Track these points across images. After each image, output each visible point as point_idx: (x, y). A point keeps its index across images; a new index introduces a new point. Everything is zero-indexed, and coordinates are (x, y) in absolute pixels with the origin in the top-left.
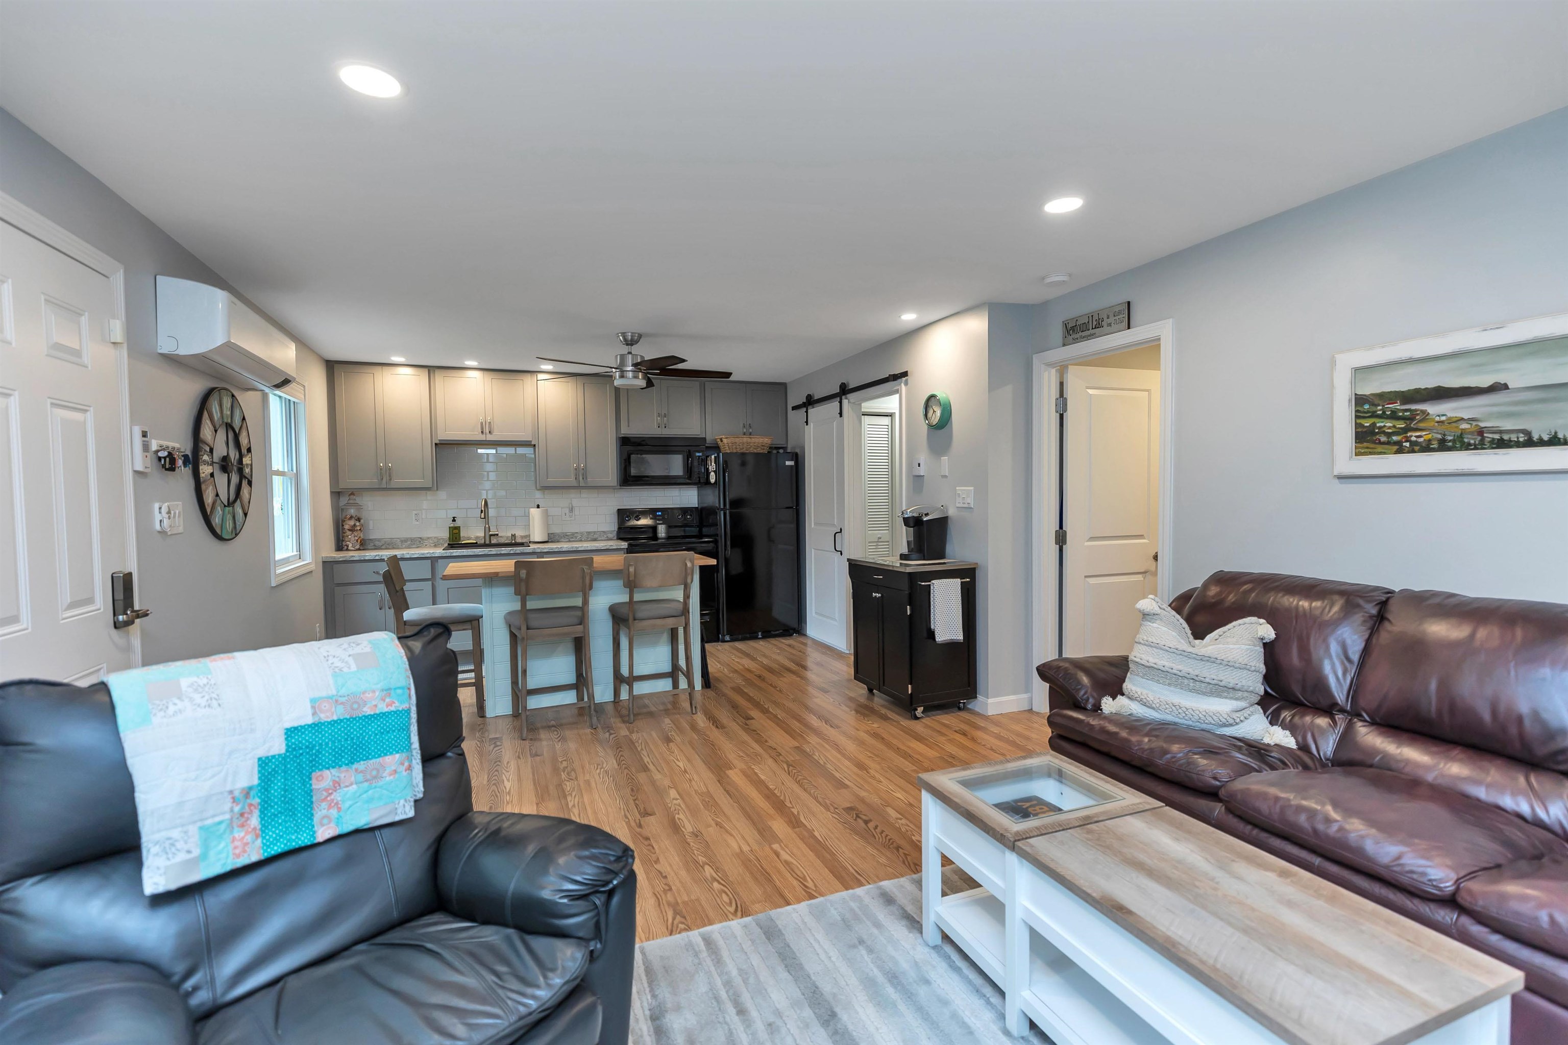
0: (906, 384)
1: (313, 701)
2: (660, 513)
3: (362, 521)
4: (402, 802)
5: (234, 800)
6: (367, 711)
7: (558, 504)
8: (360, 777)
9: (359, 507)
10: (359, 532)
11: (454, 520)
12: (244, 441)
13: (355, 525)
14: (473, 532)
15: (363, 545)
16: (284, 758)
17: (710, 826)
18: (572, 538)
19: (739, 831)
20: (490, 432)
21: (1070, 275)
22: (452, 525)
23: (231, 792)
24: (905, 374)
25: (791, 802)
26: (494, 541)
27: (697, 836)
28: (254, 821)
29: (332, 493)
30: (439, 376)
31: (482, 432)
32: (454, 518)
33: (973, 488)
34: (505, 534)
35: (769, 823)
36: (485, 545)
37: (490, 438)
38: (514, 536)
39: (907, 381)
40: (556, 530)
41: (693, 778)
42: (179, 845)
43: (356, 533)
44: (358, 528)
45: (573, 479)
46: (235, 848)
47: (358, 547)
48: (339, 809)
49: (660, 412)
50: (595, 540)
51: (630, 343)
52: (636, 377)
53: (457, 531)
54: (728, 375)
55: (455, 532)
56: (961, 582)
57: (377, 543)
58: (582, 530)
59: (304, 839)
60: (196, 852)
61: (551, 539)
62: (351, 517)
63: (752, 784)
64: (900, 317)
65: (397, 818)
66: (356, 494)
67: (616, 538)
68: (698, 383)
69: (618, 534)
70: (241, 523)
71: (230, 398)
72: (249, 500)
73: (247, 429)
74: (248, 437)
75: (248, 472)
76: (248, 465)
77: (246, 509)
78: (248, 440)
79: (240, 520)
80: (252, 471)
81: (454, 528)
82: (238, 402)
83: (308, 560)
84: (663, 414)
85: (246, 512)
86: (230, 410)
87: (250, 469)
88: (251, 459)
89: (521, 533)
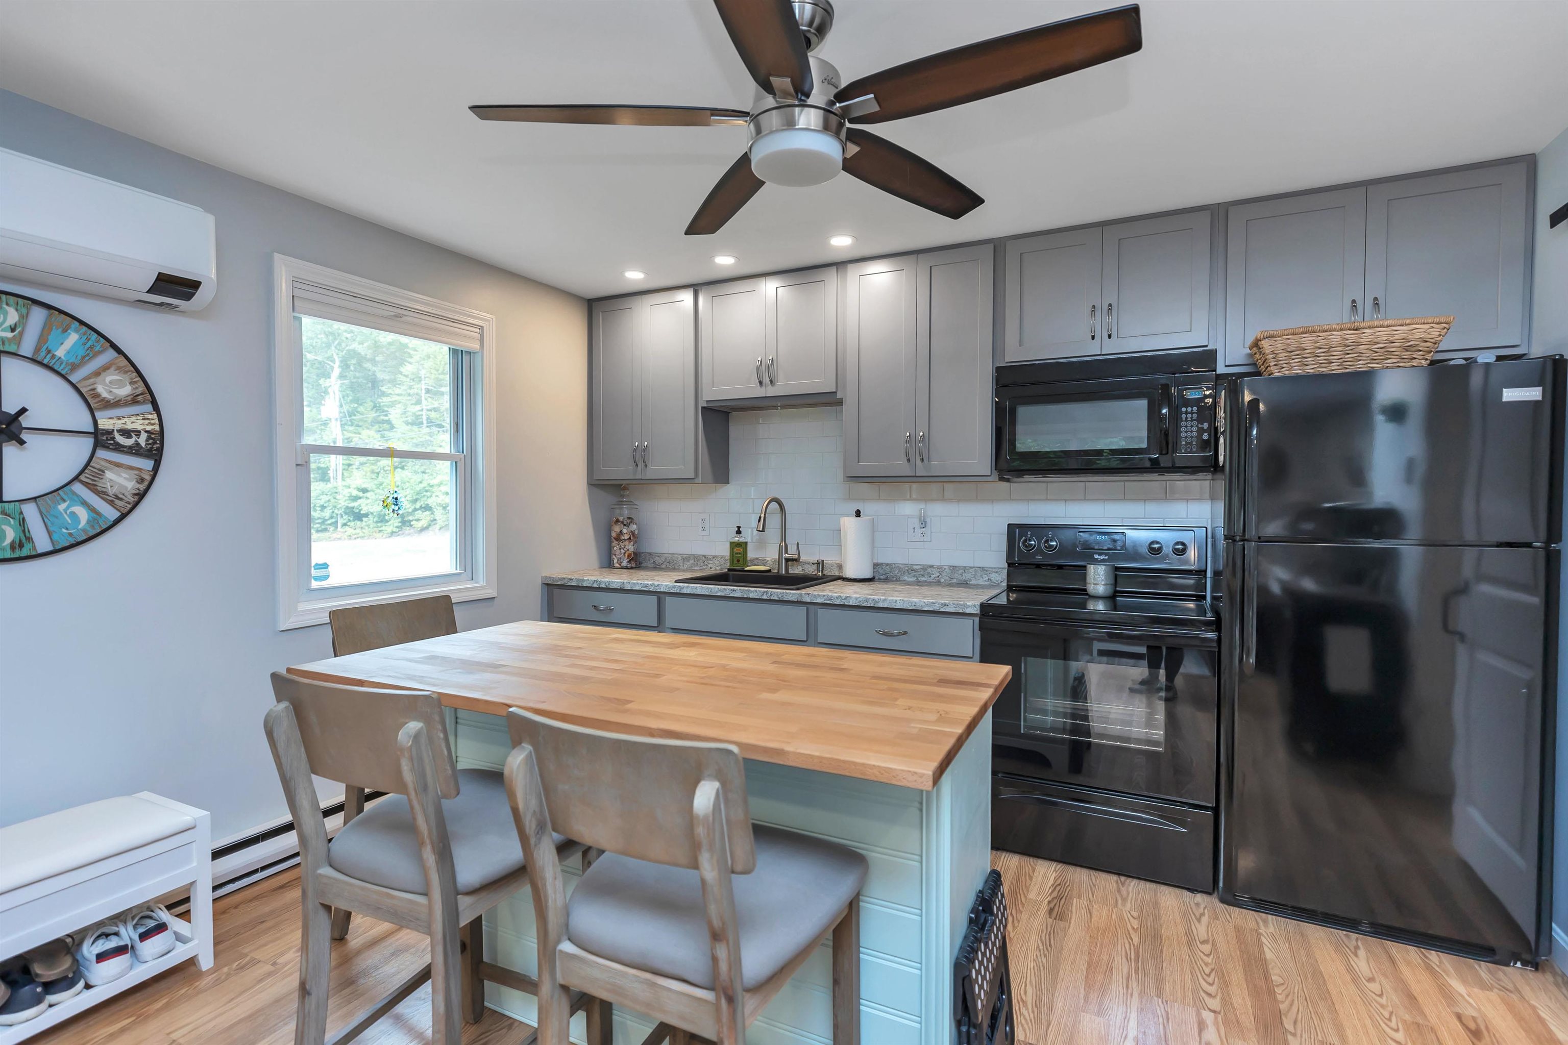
10: (627, 543)
11: (739, 532)
12: (112, 388)
13: (621, 532)
14: (765, 556)
15: (637, 562)
18: (923, 576)
20: (771, 381)
22: (736, 540)
26: (794, 569)
29: (589, 485)
30: (706, 296)
31: (761, 383)
32: (739, 528)
34: (809, 556)
37: (771, 391)
38: (822, 566)
40: (892, 556)
43: (622, 545)
44: (626, 537)
45: (902, 462)
47: (625, 563)
50: (966, 584)
53: (742, 550)
55: (738, 551)
57: (656, 559)
58: (943, 562)
62: (619, 521)
66: (625, 488)
67: (1004, 584)
68: (1208, 213)
69: (1009, 575)
70: (93, 527)
71: (17, 310)
72: (138, 491)
73: (132, 369)
74: (135, 382)
75: (137, 444)
76: (139, 432)
77: (129, 503)
78: (137, 388)
79: (88, 522)
80: (158, 442)
81: (739, 544)
82: (82, 323)
83: (482, 583)
84: (1106, 307)
85: (130, 506)
86: (13, 330)
87: (149, 438)
88: (157, 421)
89: (830, 558)
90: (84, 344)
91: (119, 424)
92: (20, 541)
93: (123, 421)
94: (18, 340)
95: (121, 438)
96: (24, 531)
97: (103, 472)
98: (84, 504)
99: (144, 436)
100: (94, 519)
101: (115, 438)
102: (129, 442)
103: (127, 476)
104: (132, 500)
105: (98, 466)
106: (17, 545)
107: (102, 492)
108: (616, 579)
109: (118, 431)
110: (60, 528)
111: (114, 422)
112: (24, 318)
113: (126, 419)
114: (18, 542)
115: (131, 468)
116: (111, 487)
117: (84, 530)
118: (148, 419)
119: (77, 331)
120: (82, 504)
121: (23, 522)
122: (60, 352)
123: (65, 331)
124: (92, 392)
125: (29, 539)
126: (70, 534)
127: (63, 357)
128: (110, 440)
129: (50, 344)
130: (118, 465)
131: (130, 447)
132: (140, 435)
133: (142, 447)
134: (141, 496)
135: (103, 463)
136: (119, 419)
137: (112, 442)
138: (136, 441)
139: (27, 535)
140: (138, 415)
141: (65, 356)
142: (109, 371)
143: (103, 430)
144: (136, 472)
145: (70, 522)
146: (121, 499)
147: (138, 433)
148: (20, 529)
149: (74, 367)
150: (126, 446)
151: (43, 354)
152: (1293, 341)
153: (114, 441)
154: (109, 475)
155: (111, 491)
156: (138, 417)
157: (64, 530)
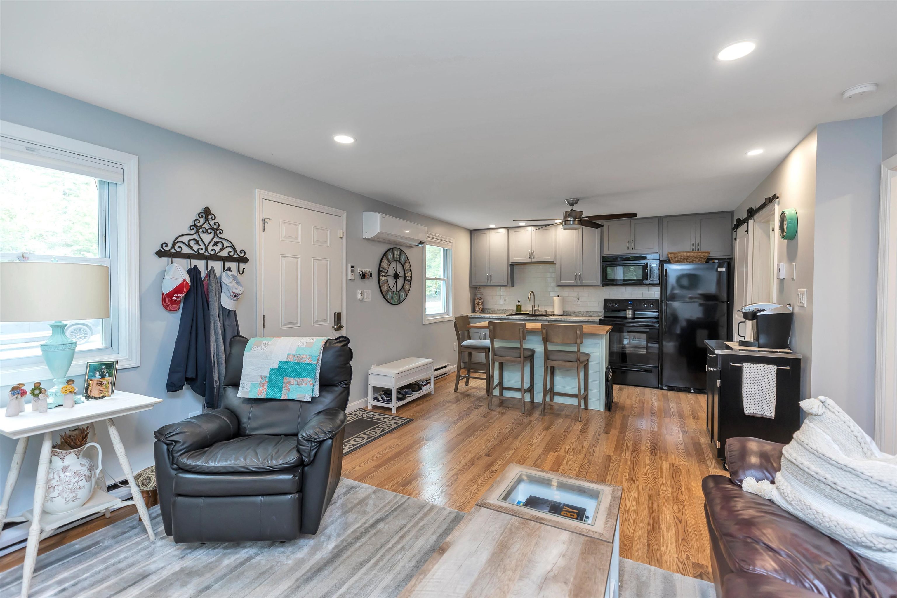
0: (779, 204)
1: (288, 354)
2: (631, 302)
3: (482, 300)
4: (307, 395)
5: (262, 378)
6: (302, 361)
7: (570, 294)
8: (296, 383)
9: (481, 293)
10: (480, 305)
11: (519, 302)
12: (407, 267)
13: (480, 302)
14: (528, 308)
15: (483, 311)
16: (277, 370)
18: (578, 314)
20: (533, 258)
21: (877, 85)
22: (518, 304)
23: (261, 376)
24: (775, 197)
26: (537, 313)
28: (266, 386)
29: (470, 287)
30: (512, 231)
31: (530, 258)
32: (519, 300)
33: (805, 290)
34: (542, 310)
36: (532, 315)
37: (533, 260)
38: (546, 311)
39: (779, 201)
40: (569, 309)
42: (245, 386)
45: (574, 281)
46: (259, 392)
47: (480, 312)
48: (289, 391)
49: (629, 240)
50: (591, 316)
51: (572, 204)
52: (574, 224)
53: (520, 307)
54: (635, 215)
55: (519, 307)
56: (777, 369)
57: (489, 310)
58: (584, 310)
59: (277, 397)
60: (249, 390)
61: (564, 314)
62: (478, 298)
64: (746, 154)
65: (305, 400)
66: (479, 288)
67: (603, 316)
68: (657, 219)
69: (604, 313)
71: (399, 251)
72: (409, 290)
78: (409, 266)
79: (403, 297)
81: (519, 305)
83: (451, 315)
84: (631, 241)
85: (407, 294)
86: (398, 256)
89: (549, 310)
91: (407, 274)
97: (405, 285)
99: (410, 277)
102: (408, 279)
104: (408, 292)
106: (397, 301)
108: (477, 315)
109: (407, 276)
115: (408, 284)
117: (403, 299)
118: (410, 273)
119: (404, 255)
120: (403, 293)
121: (398, 296)
124: (405, 268)
135: (405, 283)
141: (403, 260)
148: (398, 298)
151: (400, 260)
152: (676, 255)
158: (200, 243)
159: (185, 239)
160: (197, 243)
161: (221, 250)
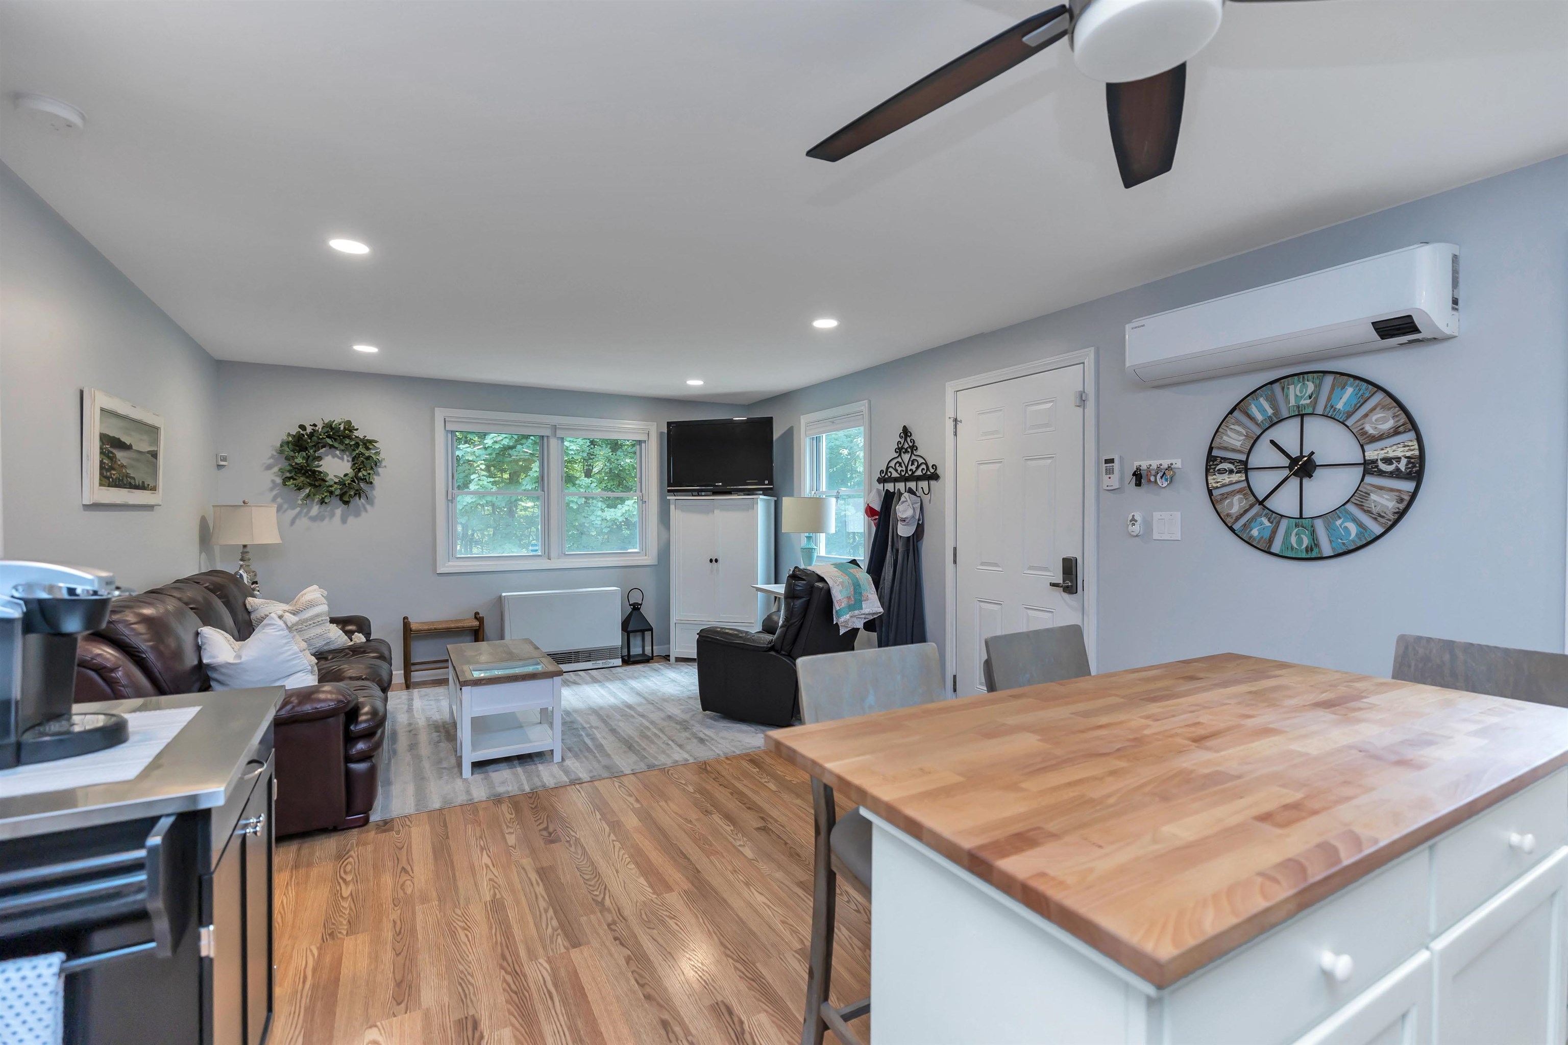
17: (697, 820)
19: (670, 817)
25: (614, 847)
27: (706, 811)
35: (640, 824)
41: (732, 873)
63: (656, 869)
70: (1360, 539)
71: (1313, 382)
72: (1397, 510)
73: (1395, 404)
74: (1397, 416)
75: (1398, 469)
76: (1400, 458)
77: (1390, 520)
78: (1399, 421)
79: (1357, 535)
80: (1417, 465)
82: (1356, 378)
85: (1390, 523)
86: (1310, 397)
87: (1409, 463)
88: (1416, 447)
90: (1357, 394)
91: (1382, 454)
92: (1311, 546)
93: (1386, 451)
94: (1314, 404)
95: (1384, 465)
96: (1313, 539)
97: (1369, 495)
98: (1355, 520)
99: (1404, 461)
100: (1361, 533)
101: (1378, 466)
102: (1390, 468)
103: (1388, 497)
104: (1392, 517)
105: (1364, 490)
106: (1309, 549)
107: (1368, 511)
109: (1381, 460)
110: (1337, 538)
111: (1378, 452)
112: (1318, 387)
113: (1388, 449)
114: (1310, 547)
115: (1392, 490)
116: (1375, 506)
117: (1353, 541)
118: (1408, 446)
119: (1351, 386)
120: (1352, 520)
121: (1313, 533)
122: (1340, 406)
123: (1343, 388)
124: (1361, 431)
125: (1317, 545)
126: (1344, 544)
127: (1341, 409)
128: (1374, 468)
129: (1332, 402)
130: (1381, 488)
131: (1391, 473)
132: (1400, 461)
133: (1402, 472)
134: (1401, 515)
135: (1369, 487)
136: (1382, 449)
137: (1376, 469)
138: (1397, 466)
139: (1316, 542)
140: (1399, 444)
141: (1343, 407)
142: (1375, 411)
143: (1369, 460)
144: (1397, 494)
145: (1344, 534)
146: (1383, 517)
147: (1398, 459)
148: (1311, 537)
149: (1349, 415)
150: (1388, 472)
151: (1328, 409)
153: (1378, 469)
154: (1373, 497)
155: (1374, 510)
156: (1399, 445)
157: (1340, 541)
158: (903, 465)
159: (892, 464)
160: (900, 465)
161: (917, 468)
